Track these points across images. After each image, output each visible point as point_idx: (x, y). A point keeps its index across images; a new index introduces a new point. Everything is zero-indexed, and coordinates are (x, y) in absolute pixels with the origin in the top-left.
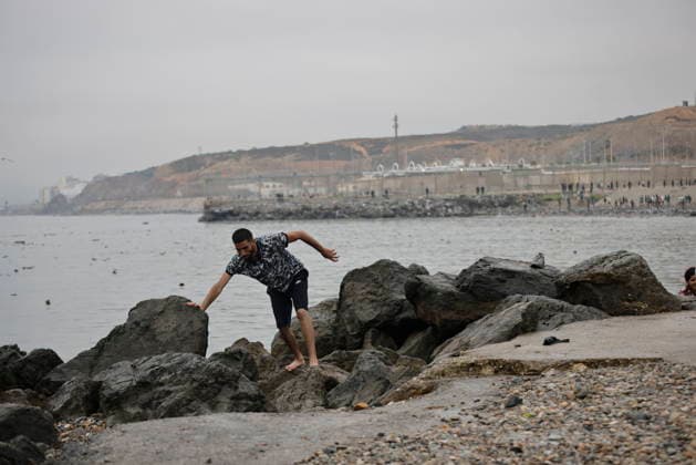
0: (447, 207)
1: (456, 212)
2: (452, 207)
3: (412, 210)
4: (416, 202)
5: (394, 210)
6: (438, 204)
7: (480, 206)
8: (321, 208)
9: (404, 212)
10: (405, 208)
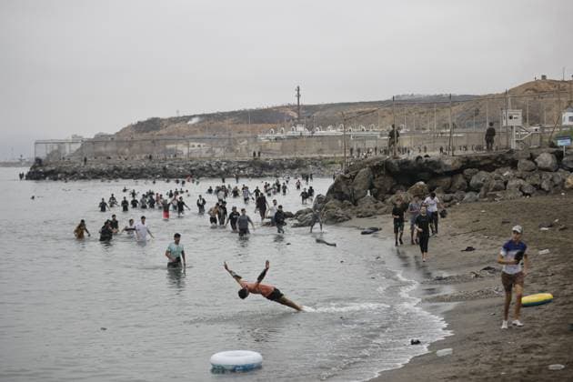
0: (240, 169)
1: (247, 172)
2: (243, 169)
3: (207, 172)
4: (213, 164)
5: (192, 171)
6: (232, 166)
7: (270, 168)
8: (129, 169)
9: (201, 173)
10: (202, 169)
